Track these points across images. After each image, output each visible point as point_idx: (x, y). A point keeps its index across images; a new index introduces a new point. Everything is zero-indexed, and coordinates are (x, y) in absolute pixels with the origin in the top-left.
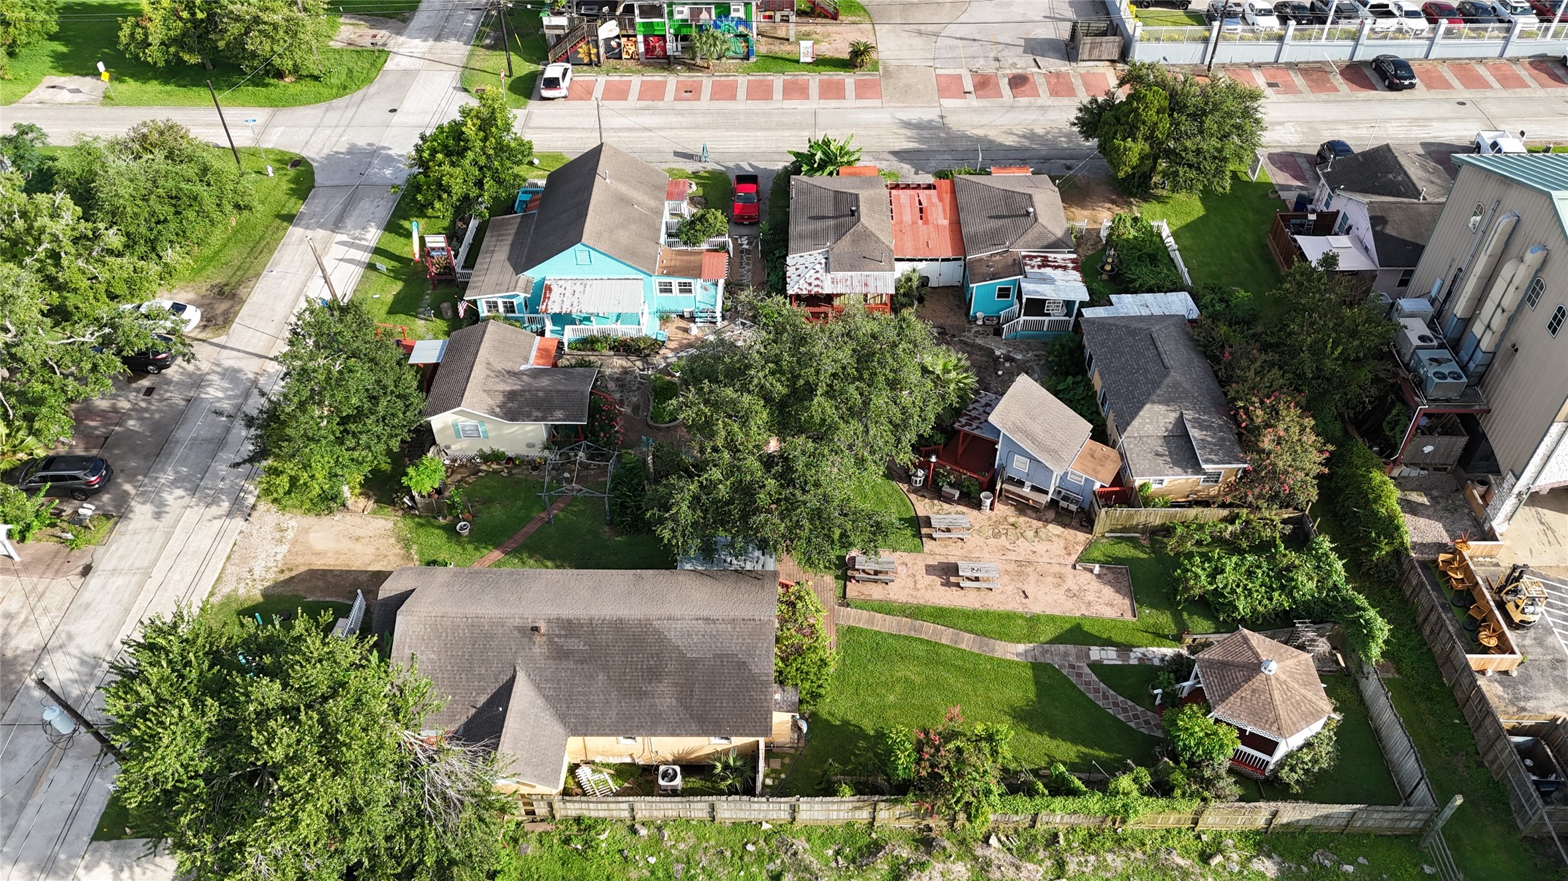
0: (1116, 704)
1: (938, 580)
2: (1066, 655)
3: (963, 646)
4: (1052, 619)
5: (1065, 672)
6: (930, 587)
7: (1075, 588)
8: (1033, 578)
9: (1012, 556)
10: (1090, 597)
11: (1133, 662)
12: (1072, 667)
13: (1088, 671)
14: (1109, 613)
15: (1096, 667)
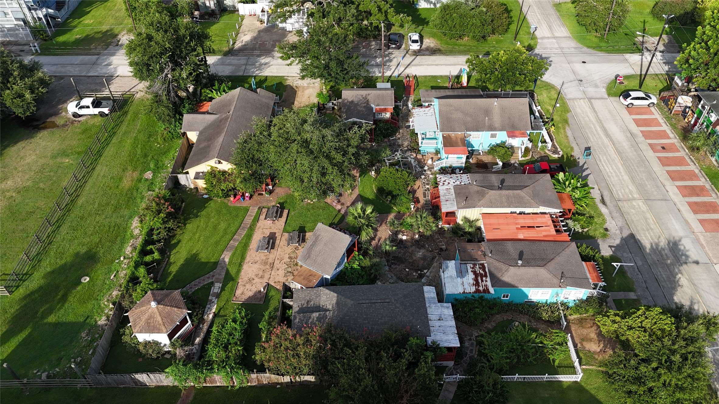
1: (267, 236)
2: (220, 274)
3: (232, 242)
4: (239, 271)
5: (211, 273)
6: (264, 232)
7: (255, 282)
8: (263, 267)
10: (248, 287)
11: (210, 298)
12: (213, 276)
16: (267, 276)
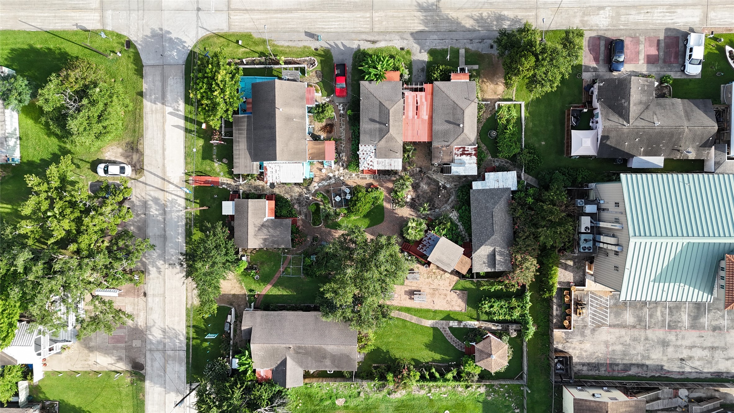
0: (454, 341)
1: (408, 297)
2: (443, 324)
3: (413, 321)
4: (441, 312)
5: (441, 330)
6: (405, 300)
7: (449, 300)
8: (437, 295)
9: (432, 287)
10: (453, 303)
11: (462, 326)
12: (444, 328)
13: (448, 329)
14: (458, 309)
15: (451, 328)
16: (445, 292)
